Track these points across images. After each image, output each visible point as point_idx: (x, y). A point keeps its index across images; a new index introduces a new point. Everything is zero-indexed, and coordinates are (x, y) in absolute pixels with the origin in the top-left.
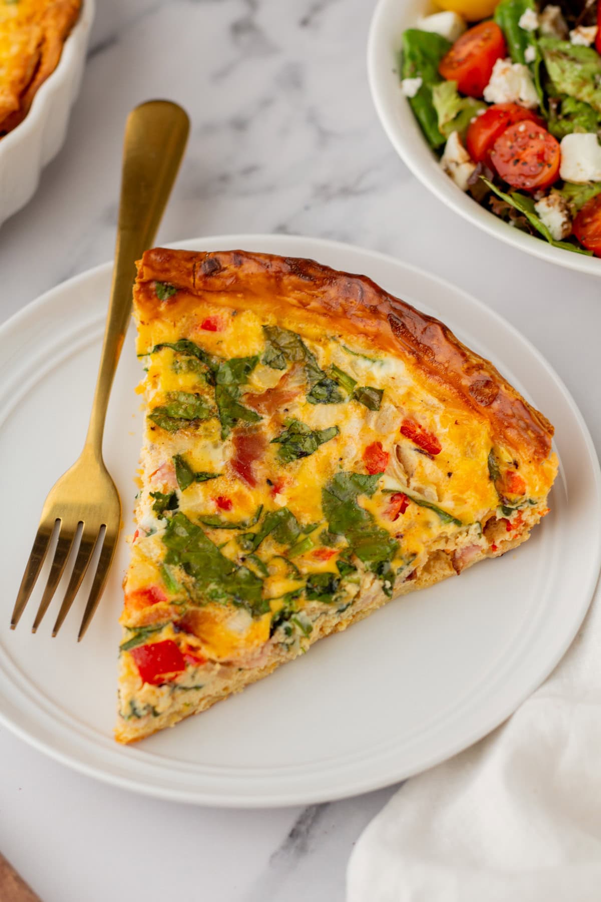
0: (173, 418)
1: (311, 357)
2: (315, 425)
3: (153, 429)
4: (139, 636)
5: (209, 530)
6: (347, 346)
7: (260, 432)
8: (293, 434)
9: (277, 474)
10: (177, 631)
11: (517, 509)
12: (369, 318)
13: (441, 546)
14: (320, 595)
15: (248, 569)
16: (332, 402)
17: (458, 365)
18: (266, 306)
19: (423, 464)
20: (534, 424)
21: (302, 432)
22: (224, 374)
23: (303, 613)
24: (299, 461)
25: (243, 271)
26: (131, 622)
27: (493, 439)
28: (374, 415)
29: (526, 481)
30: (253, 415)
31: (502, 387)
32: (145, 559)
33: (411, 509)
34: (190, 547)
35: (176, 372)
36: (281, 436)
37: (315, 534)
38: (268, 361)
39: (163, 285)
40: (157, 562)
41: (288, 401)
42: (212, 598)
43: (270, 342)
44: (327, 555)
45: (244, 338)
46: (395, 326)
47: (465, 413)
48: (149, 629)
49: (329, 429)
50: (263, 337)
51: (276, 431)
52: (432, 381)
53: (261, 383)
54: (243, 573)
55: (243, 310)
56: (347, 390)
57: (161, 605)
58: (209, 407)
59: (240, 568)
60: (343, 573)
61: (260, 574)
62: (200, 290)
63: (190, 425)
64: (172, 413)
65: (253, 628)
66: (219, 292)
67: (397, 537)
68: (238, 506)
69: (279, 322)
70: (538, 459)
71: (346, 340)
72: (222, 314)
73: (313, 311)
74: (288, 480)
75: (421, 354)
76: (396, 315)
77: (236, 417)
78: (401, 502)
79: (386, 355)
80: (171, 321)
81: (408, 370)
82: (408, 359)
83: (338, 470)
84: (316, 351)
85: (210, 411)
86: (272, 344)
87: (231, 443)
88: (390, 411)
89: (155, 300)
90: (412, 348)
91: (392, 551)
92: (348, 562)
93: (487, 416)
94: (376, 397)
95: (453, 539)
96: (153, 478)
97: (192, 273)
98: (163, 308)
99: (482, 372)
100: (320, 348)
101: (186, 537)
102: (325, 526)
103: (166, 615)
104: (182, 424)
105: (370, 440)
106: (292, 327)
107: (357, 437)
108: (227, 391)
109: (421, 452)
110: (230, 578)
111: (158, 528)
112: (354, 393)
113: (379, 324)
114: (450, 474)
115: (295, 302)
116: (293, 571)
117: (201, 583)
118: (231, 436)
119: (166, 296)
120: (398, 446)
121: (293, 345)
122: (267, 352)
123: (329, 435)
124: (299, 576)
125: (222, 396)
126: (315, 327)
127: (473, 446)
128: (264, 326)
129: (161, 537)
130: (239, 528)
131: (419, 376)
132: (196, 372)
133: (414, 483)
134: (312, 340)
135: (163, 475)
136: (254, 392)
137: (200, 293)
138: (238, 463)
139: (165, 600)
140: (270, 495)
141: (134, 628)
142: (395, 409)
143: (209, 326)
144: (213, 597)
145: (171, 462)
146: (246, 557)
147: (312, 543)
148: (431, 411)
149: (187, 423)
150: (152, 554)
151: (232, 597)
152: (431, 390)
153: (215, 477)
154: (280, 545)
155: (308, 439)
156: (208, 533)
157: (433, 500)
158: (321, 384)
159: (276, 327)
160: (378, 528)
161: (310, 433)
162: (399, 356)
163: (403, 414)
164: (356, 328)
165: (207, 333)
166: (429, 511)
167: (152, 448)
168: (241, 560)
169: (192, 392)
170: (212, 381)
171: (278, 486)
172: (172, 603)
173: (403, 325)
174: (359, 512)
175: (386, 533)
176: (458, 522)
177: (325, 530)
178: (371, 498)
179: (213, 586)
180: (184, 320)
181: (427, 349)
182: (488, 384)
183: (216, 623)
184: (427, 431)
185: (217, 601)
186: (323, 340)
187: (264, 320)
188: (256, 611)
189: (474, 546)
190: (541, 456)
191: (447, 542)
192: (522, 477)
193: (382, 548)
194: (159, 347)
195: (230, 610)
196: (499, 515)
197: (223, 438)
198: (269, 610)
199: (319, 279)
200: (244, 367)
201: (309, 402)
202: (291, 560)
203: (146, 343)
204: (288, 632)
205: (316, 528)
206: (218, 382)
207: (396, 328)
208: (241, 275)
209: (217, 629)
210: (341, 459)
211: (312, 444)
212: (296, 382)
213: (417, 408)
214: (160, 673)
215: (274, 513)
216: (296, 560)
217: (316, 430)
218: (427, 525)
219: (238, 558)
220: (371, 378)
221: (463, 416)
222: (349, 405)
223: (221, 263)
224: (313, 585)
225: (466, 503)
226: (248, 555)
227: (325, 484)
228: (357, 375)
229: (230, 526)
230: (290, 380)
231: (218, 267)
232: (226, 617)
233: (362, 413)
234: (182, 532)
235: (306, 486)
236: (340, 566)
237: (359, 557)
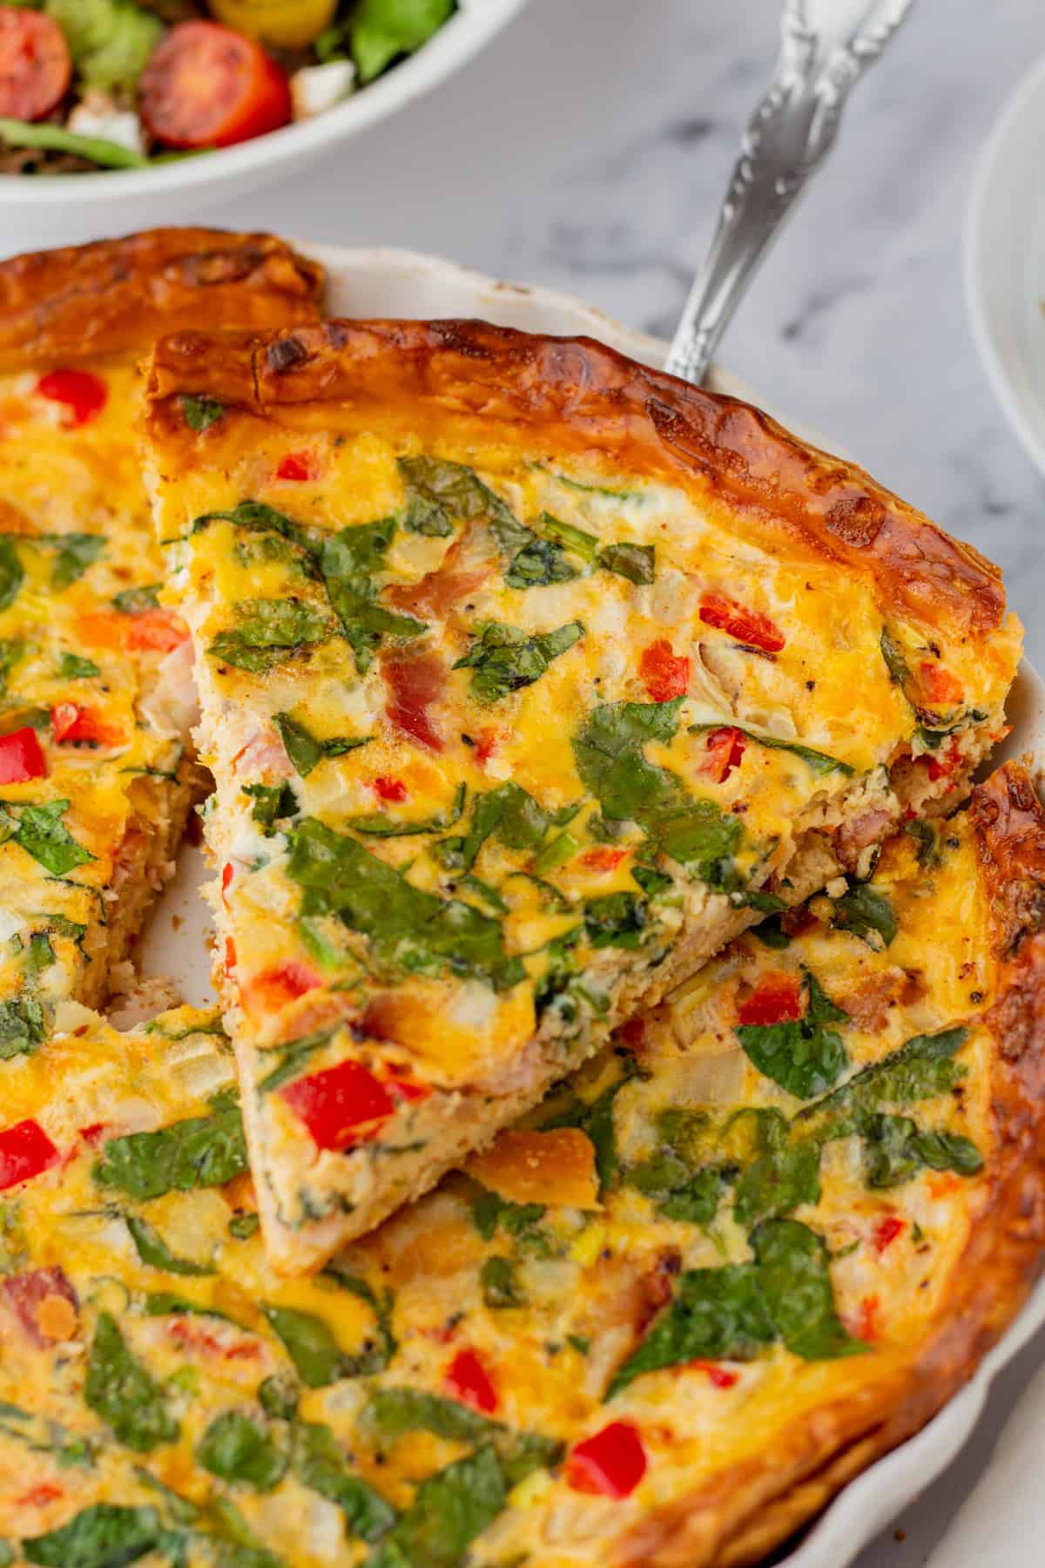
0: (257, 648)
1: (501, 506)
2: (532, 626)
3: (222, 672)
4: (289, 1060)
5: (372, 843)
6: (567, 475)
7: (429, 651)
8: (494, 647)
9: (477, 723)
10: (359, 1037)
11: (951, 732)
12: (607, 415)
13: (816, 820)
14: (616, 935)
15: (465, 905)
16: (558, 580)
17: (798, 479)
18: (400, 420)
19: (756, 672)
20: (965, 567)
21: (509, 641)
22: (337, 557)
23: (590, 975)
24: (516, 695)
25: (350, 356)
26: (265, 1037)
27: (881, 609)
28: (645, 593)
29: (961, 679)
30: (408, 623)
31: (892, 506)
32: (264, 914)
33: (751, 755)
34: (343, 879)
35: (244, 565)
36: (471, 654)
37: (578, 824)
38: (416, 524)
39: (196, 401)
40: (288, 915)
41: (468, 591)
42: (411, 967)
43: (414, 488)
44: (610, 861)
45: (362, 488)
46: (662, 423)
47: (822, 568)
48: (306, 1043)
49: (564, 629)
50: (400, 481)
51: (459, 646)
52: (745, 517)
53: (410, 565)
54: (456, 914)
55: (355, 434)
56: (582, 555)
57: (312, 996)
58: (320, 619)
59: (449, 905)
60: (650, 889)
61: (490, 912)
62: (268, 403)
63: (292, 655)
64: (253, 639)
65: (501, 1014)
66: (306, 403)
67: (736, 810)
68: (417, 792)
69: (428, 448)
70: (981, 632)
71: (563, 464)
72: (316, 447)
73: (489, 418)
74: (501, 731)
75: (720, 467)
76: (660, 400)
77: (376, 631)
78: (729, 745)
79: (646, 483)
80: (220, 470)
81: (694, 503)
82: (694, 483)
83: (593, 703)
84: (507, 492)
85: (326, 626)
86: (419, 492)
87: (378, 677)
88: (673, 583)
89: (185, 432)
90: (701, 459)
91: (731, 838)
92: (653, 869)
93: (866, 567)
94: (643, 561)
95: (835, 804)
96: (240, 764)
97: (250, 371)
98: (201, 444)
99: (845, 483)
100: (514, 487)
101: (333, 861)
102: (592, 806)
103: (330, 1011)
104: (277, 655)
105: (648, 638)
106: (454, 455)
107: (621, 633)
108: (349, 586)
109: (749, 650)
110: (433, 927)
111: (272, 854)
112: (598, 558)
113: (628, 423)
114: (810, 685)
115: (454, 403)
116: (552, 898)
117: (381, 942)
118: (377, 665)
119: (206, 421)
120: (701, 646)
121: (461, 487)
122: (411, 508)
123: (565, 639)
124: (566, 908)
125: (342, 597)
126: (498, 448)
127: (847, 627)
128: (399, 459)
129: (284, 868)
130: (430, 831)
131: (719, 512)
132: (281, 561)
133: (746, 709)
134: (494, 472)
135: (259, 754)
136: (401, 582)
137: (268, 410)
138: (401, 712)
139: (317, 985)
140: (474, 764)
141: (276, 1048)
142: (684, 578)
143: (294, 470)
144: (412, 965)
145: (271, 727)
146: (455, 883)
147: (575, 842)
148: (754, 573)
149: (287, 653)
150: (274, 904)
151: (448, 961)
152: (746, 535)
153: (361, 744)
154: (515, 851)
155: (525, 653)
156: (372, 849)
157: (789, 735)
158: (528, 552)
159: (423, 457)
160: (695, 799)
161: (527, 642)
162: (673, 481)
163: (699, 585)
164: (581, 438)
165: (291, 485)
166: (787, 755)
167: (227, 707)
168: (447, 891)
169: (283, 596)
170: (316, 572)
171: (484, 745)
172: (334, 989)
173: (679, 416)
174: (652, 776)
175: (713, 807)
176: (846, 769)
177: (595, 814)
178: (669, 745)
179: (405, 946)
180: (243, 465)
181: (731, 457)
182: (861, 504)
183: (427, 1015)
184: (751, 613)
185: (421, 973)
186: (517, 470)
187: (397, 447)
188: (502, 978)
189: (876, 812)
190: (987, 625)
191: (825, 812)
192: (952, 672)
193: (712, 834)
194: (203, 522)
195: (449, 986)
196: (918, 748)
197: (361, 670)
198: (525, 977)
199: (501, 353)
200: (372, 541)
201: (512, 587)
202: (546, 878)
203: (178, 516)
204: (568, 1015)
205: (577, 811)
206: (327, 573)
207: (665, 425)
208: (347, 365)
209: (434, 1025)
210: (598, 680)
211: (535, 660)
212: (479, 554)
213: (726, 572)
214: (346, 1125)
215: (490, 796)
216: (552, 877)
217: (537, 634)
218: (787, 781)
219: (441, 887)
220: (624, 528)
221: (817, 572)
222: (592, 580)
223: (305, 345)
224: (598, 919)
225: (853, 732)
226: (460, 877)
227: (576, 731)
228: (596, 526)
229: (412, 830)
230: (466, 553)
231: (301, 354)
232: (446, 1000)
233: (621, 591)
234: (322, 853)
235: (540, 739)
236: (641, 877)
237: (672, 856)
